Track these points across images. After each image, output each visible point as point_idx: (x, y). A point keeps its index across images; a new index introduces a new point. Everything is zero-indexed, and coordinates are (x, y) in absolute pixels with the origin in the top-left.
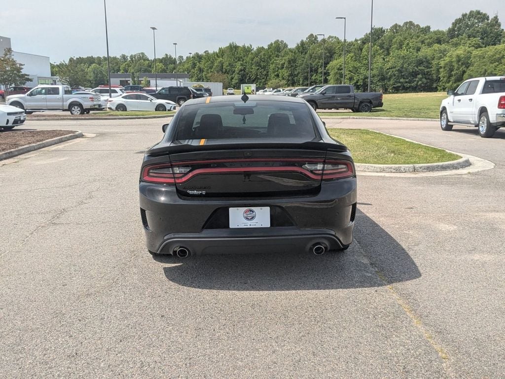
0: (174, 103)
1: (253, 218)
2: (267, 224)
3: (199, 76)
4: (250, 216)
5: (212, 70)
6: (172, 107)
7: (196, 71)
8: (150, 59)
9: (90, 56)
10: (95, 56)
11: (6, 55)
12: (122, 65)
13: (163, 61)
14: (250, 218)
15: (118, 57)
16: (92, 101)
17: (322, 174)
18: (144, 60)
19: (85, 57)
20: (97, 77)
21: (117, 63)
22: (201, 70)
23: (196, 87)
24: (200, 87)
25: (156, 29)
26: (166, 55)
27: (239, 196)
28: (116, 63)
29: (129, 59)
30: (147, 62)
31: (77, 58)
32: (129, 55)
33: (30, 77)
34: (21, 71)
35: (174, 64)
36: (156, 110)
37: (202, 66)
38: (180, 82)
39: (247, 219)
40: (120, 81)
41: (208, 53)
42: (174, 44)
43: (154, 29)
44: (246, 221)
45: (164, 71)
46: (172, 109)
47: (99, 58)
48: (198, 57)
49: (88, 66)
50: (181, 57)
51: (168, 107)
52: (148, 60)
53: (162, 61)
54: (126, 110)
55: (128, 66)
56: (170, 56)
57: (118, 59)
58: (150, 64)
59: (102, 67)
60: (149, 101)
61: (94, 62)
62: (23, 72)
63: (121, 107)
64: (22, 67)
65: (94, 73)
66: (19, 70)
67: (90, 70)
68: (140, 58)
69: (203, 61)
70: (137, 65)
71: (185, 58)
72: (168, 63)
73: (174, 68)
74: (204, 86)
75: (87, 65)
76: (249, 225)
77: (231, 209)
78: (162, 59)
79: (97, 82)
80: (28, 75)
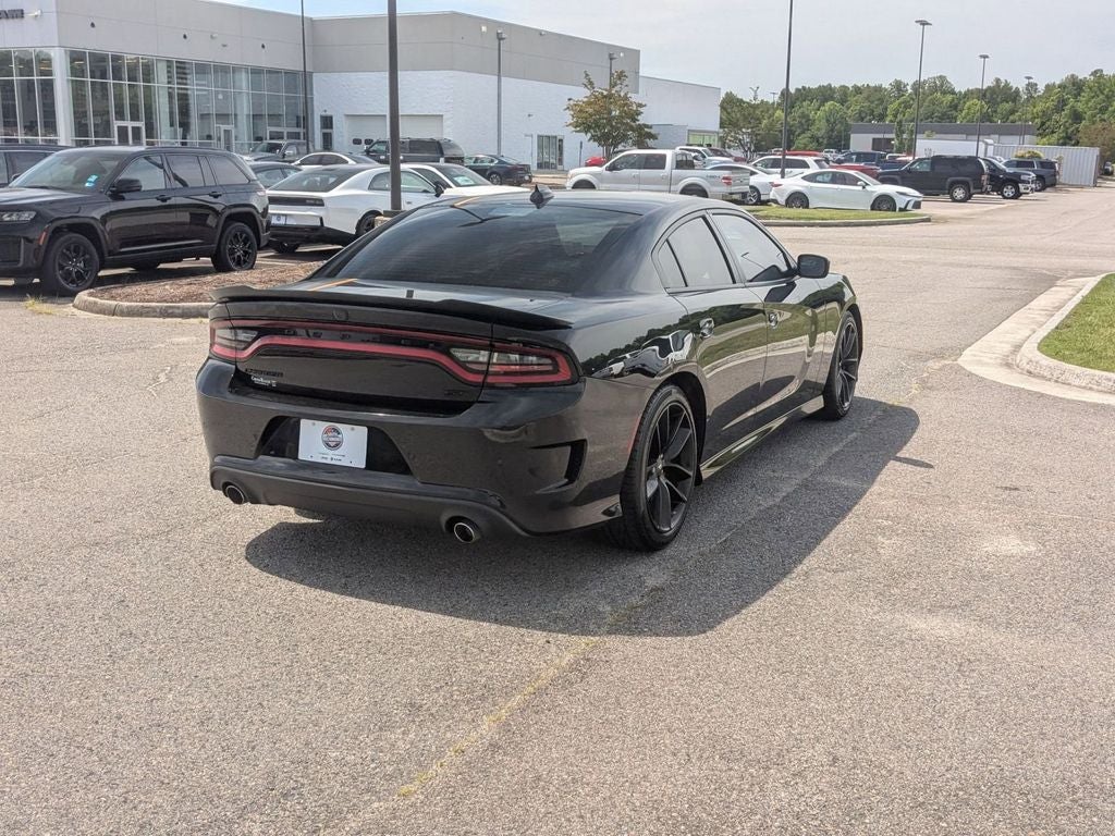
0: (917, 193)
1: (337, 445)
2: (360, 462)
3: (1069, 131)
4: (333, 440)
5: (1106, 116)
6: (911, 204)
7: (1063, 117)
8: (957, 90)
9: (825, 84)
10: (836, 84)
11: (613, 85)
12: (891, 103)
13: (988, 95)
14: (332, 444)
15: (886, 85)
16: (728, 184)
17: (486, 373)
18: (944, 93)
19: (814, 85)
20: (832, 130)
21: (881, 100)
22: (1077, 117)
23: (1022, 157)
24: (1032, 157)
25: (928, 24)
26: (998, 80)
27: (335, 400)
28: (879, 99)
29: (910, 91)
30: (950, 97)
31: (797, 90)
32: (911, 83)
33: (653, 131)
34: (639, 117)
35: (1014, 101)
36: (873, 208)
37: (1080, 107)
38: (987, 144)
39: (328, 445)
40: (874, 139)
41: (1102, 76)
42: (981, 56)
43: (924, 23)
44: (324, 449)
45: (987, 118)
46: (909, 207)
47: (844, 88)
48: (1076, 86)
49: (816, 106)
50: (1032, 87)
51: (900, 204)
52: (953, 92)
53: (984, 95)
54: (807, 207)
55: (906, 107)
56: (1007, 84)
57: (886, 90)
58: (956, 101)
59: (848, 108)
60: (860, 188)
61: (832, 98)
62: (642, 120)
63: (798, 200)
64: (641, 110)
65: (828, 121)
66: (634, 116)
67: (820, 114)
68: (934, 89)
69: (1085, 96)
70: (926, 104)
71: (1041, 88)
72: (999, 100)
73: (1013, 112)
74: (1042, 155)
75: (816, 103)
76: (329, 457)
77: (303, 422)
78: (986, 90)
79: (832, 141)
80: (651, 127)
